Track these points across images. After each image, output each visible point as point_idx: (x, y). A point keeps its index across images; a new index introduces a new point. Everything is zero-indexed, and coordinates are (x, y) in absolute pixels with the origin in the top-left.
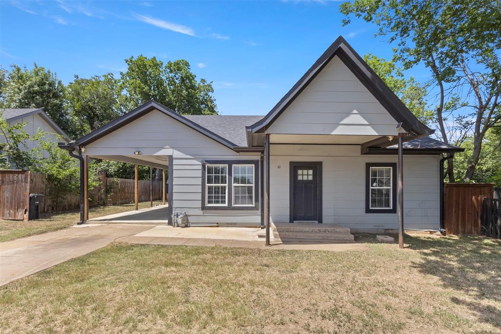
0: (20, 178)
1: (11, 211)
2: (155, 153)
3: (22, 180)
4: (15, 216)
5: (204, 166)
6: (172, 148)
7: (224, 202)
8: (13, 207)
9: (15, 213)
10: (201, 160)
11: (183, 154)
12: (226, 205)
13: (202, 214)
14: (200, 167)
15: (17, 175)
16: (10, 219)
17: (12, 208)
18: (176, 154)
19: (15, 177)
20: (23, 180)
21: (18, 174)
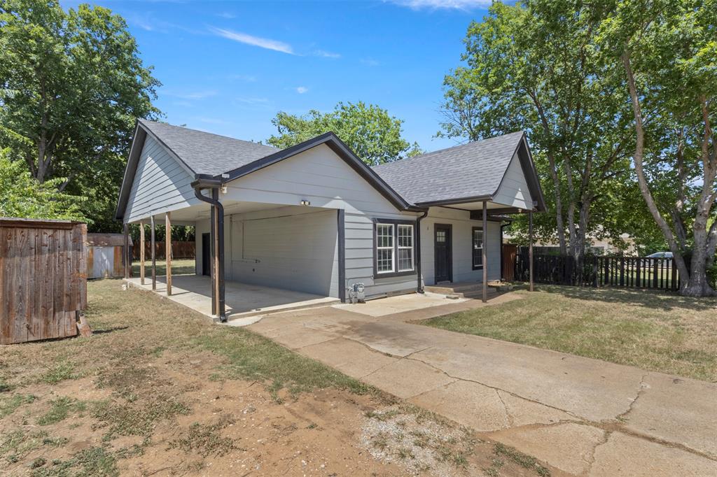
0: (61, 241)
1: (35, 320)
2: (324, 204)
3: (65, 243)
4: (46, 330)
5: (375, 225)
6: (343, 199)
7: (390, 268)
8: (41, 309)
9: (47, 323)
10: (372, 217)
11: (354, 209)
12: (393, 270)
13: (373, 284)
14: (371, 226)
15: (50, 232)
16: (32, 338)
17: (36, 312)
18: (347, 208)
19: (45, 237)
20: (70, 244)
21: (55, 230)
